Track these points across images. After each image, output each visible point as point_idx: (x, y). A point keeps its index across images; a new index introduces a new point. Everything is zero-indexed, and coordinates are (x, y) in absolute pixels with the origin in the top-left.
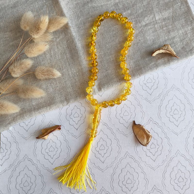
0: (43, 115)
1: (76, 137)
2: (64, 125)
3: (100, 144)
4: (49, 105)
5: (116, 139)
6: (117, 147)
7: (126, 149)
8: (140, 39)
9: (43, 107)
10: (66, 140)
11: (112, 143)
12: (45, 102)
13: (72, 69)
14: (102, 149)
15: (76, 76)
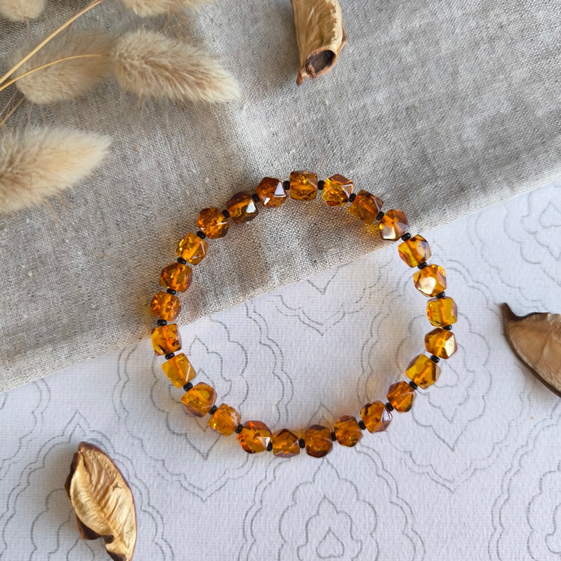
0: (42, 385)
1: (200, 493)
2: (140, 435)
3: (317, 531)
4: (65, 338)
5: (400, 502)
6: (402, 543)
7: (448, 550)
8: (504, 19)
9: (37, 345)
10: (150, 510)
11: (381, 525)
12: (47, 322)
13: (183, 160)
14: (331, 552)
15: (202, 190)
